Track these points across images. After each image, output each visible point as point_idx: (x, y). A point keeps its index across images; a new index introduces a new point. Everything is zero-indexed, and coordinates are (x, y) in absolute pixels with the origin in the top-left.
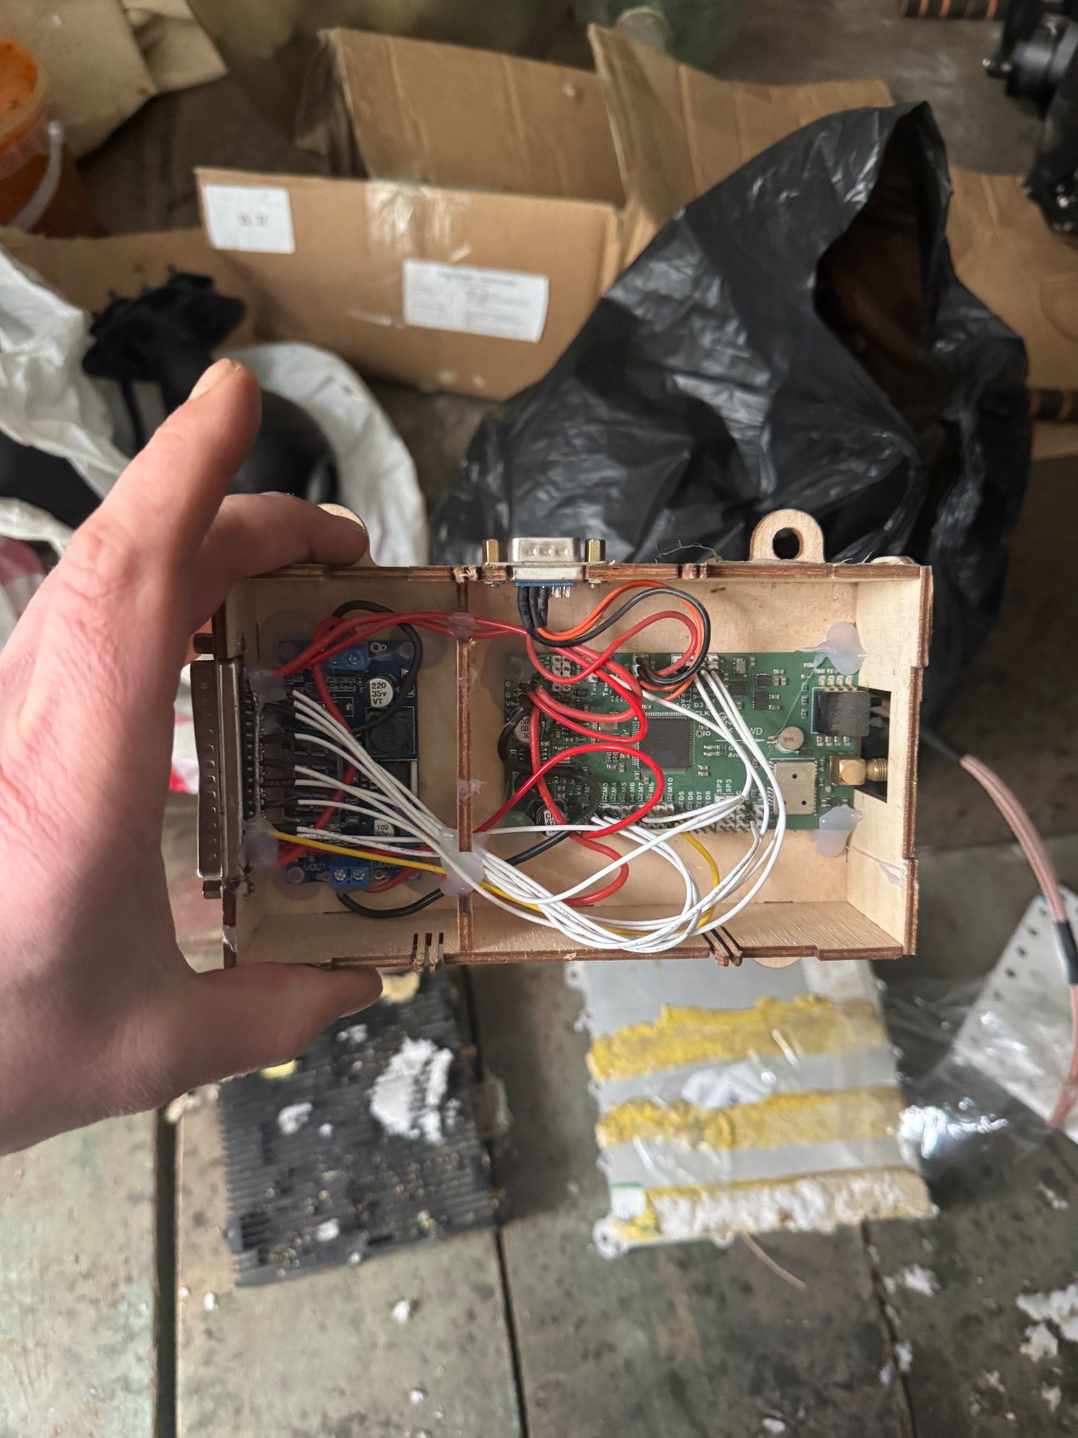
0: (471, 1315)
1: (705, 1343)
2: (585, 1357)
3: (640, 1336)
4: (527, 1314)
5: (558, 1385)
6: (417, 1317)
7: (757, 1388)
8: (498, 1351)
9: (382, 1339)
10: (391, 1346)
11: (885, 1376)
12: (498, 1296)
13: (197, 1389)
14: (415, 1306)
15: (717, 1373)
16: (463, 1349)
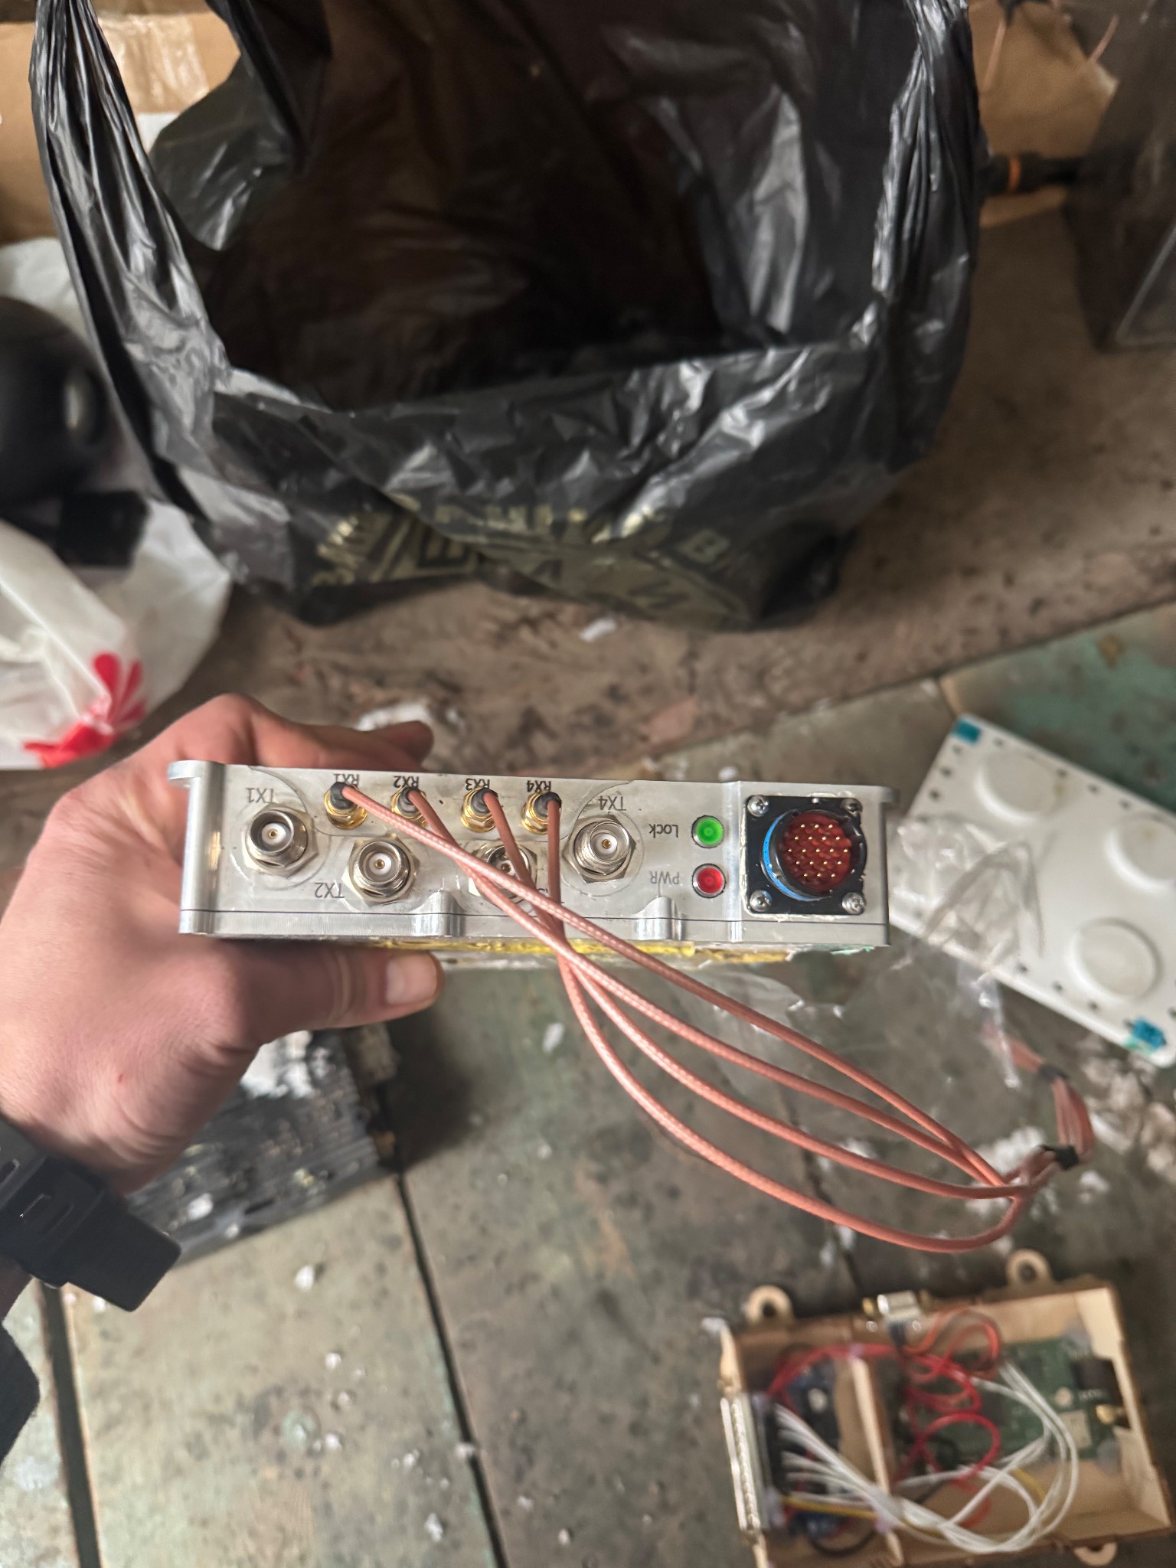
0: (381, 1269)
1: (635, 1255)
2: (509, 1290)
3: (565, 1261)
4: (443, 1258)
5: (483, 1324)
6: (325, 1280)
7: (693, 1290)
8: (414, 1300)
9: (290, 1308)
10: (301, 1314)
11: (827, 1256)
12: (408, 1246)
13: (100, 1393)
14: (320, 1271)
15: (651, 1284)
16: (377, 1304)
